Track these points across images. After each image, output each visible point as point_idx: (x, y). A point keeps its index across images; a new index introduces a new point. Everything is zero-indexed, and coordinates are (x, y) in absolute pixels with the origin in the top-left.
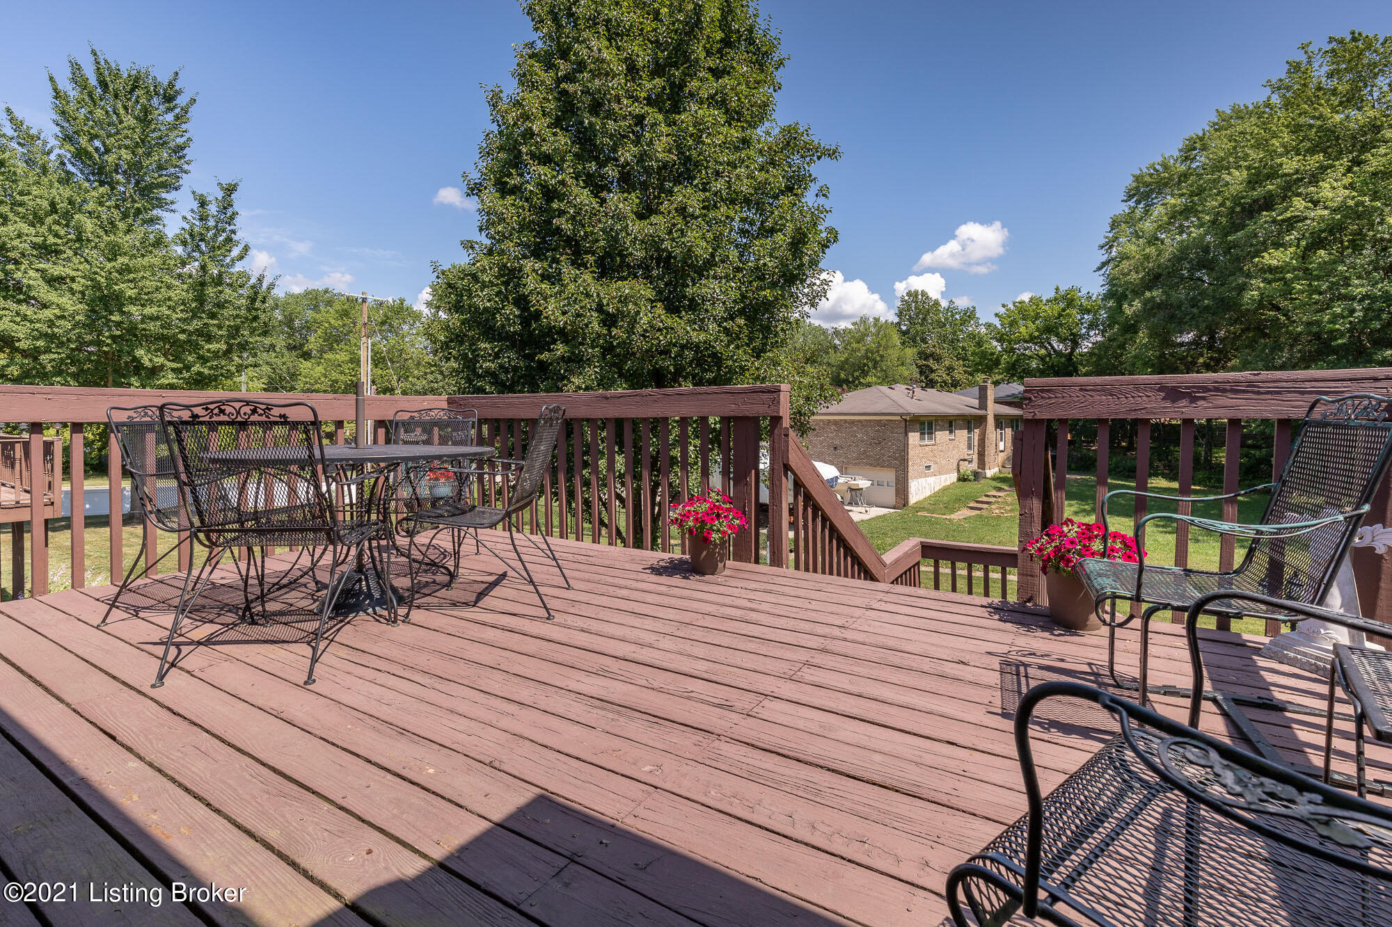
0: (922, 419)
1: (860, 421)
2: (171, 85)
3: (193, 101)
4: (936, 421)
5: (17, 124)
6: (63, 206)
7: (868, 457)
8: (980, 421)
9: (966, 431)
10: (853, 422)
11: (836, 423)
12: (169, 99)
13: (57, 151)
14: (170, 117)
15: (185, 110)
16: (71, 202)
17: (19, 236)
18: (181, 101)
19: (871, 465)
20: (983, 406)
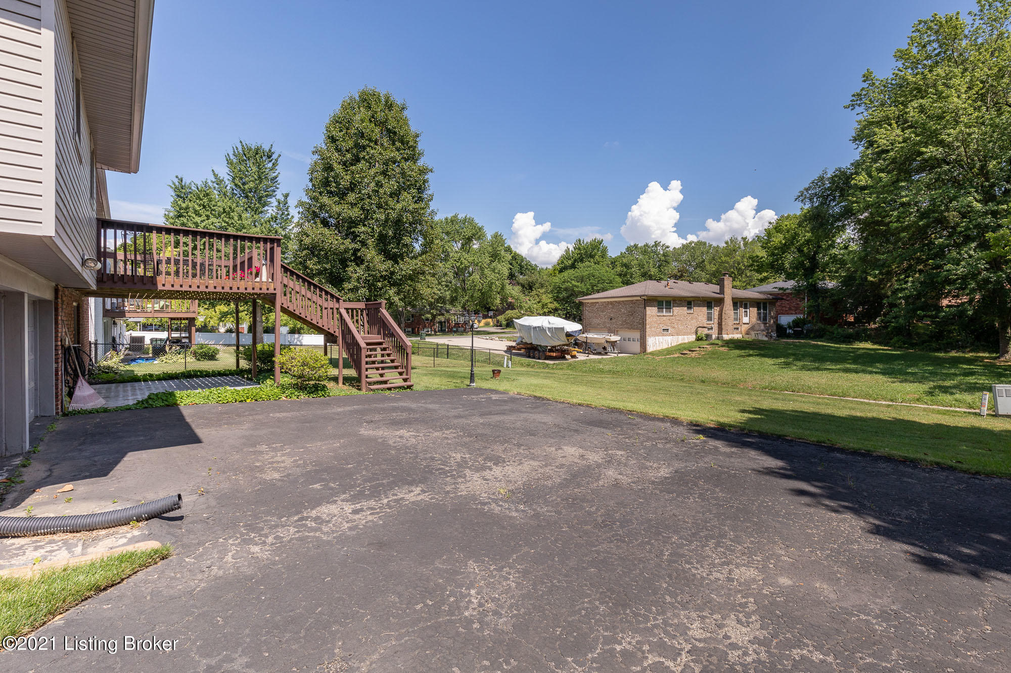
0: (659, 299)
1: (623, 301)
2: (270, 151)
3: (280, 156)
4: (674, 300)
5: (216, 176)
6: (227, 209)
7: (627, 323)
8: (720, 302)
9: (705, 308)
10: (619, 302)
11: (611, 303)
12: (269, 157)
13: (229, 186)
14: (270, 165)
15: (277, 160)
16: (230, 208)
17: (212, 223)
18: (274, 157)
19: (628, 328)
20: (722, 291)
